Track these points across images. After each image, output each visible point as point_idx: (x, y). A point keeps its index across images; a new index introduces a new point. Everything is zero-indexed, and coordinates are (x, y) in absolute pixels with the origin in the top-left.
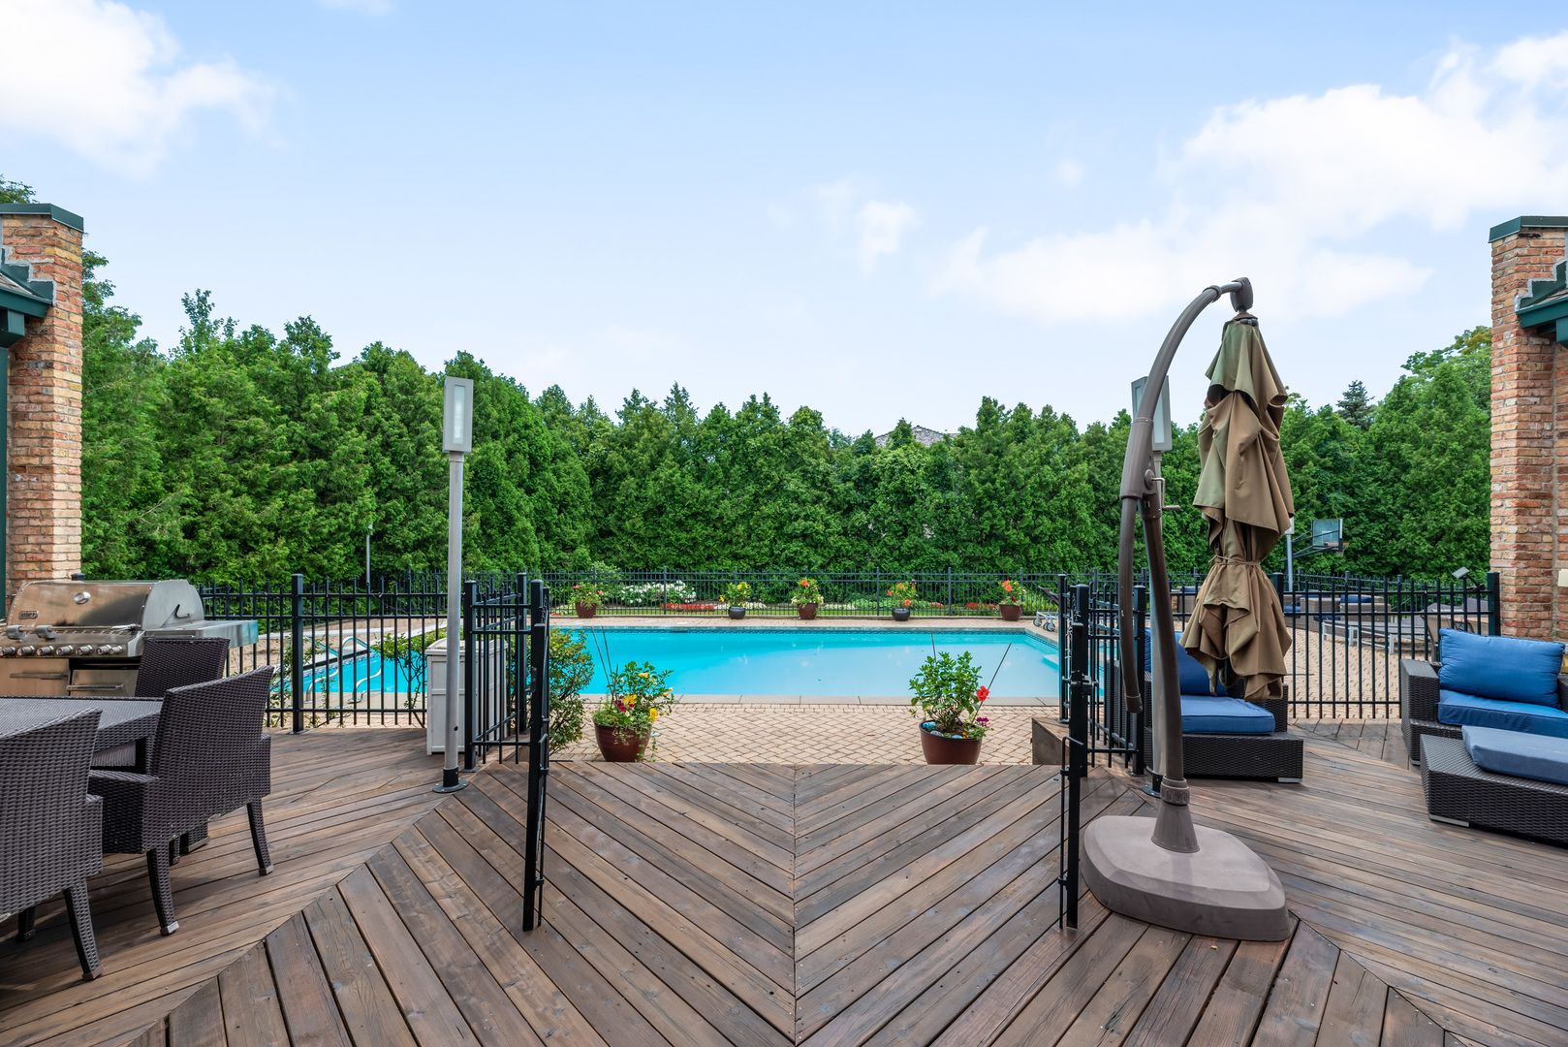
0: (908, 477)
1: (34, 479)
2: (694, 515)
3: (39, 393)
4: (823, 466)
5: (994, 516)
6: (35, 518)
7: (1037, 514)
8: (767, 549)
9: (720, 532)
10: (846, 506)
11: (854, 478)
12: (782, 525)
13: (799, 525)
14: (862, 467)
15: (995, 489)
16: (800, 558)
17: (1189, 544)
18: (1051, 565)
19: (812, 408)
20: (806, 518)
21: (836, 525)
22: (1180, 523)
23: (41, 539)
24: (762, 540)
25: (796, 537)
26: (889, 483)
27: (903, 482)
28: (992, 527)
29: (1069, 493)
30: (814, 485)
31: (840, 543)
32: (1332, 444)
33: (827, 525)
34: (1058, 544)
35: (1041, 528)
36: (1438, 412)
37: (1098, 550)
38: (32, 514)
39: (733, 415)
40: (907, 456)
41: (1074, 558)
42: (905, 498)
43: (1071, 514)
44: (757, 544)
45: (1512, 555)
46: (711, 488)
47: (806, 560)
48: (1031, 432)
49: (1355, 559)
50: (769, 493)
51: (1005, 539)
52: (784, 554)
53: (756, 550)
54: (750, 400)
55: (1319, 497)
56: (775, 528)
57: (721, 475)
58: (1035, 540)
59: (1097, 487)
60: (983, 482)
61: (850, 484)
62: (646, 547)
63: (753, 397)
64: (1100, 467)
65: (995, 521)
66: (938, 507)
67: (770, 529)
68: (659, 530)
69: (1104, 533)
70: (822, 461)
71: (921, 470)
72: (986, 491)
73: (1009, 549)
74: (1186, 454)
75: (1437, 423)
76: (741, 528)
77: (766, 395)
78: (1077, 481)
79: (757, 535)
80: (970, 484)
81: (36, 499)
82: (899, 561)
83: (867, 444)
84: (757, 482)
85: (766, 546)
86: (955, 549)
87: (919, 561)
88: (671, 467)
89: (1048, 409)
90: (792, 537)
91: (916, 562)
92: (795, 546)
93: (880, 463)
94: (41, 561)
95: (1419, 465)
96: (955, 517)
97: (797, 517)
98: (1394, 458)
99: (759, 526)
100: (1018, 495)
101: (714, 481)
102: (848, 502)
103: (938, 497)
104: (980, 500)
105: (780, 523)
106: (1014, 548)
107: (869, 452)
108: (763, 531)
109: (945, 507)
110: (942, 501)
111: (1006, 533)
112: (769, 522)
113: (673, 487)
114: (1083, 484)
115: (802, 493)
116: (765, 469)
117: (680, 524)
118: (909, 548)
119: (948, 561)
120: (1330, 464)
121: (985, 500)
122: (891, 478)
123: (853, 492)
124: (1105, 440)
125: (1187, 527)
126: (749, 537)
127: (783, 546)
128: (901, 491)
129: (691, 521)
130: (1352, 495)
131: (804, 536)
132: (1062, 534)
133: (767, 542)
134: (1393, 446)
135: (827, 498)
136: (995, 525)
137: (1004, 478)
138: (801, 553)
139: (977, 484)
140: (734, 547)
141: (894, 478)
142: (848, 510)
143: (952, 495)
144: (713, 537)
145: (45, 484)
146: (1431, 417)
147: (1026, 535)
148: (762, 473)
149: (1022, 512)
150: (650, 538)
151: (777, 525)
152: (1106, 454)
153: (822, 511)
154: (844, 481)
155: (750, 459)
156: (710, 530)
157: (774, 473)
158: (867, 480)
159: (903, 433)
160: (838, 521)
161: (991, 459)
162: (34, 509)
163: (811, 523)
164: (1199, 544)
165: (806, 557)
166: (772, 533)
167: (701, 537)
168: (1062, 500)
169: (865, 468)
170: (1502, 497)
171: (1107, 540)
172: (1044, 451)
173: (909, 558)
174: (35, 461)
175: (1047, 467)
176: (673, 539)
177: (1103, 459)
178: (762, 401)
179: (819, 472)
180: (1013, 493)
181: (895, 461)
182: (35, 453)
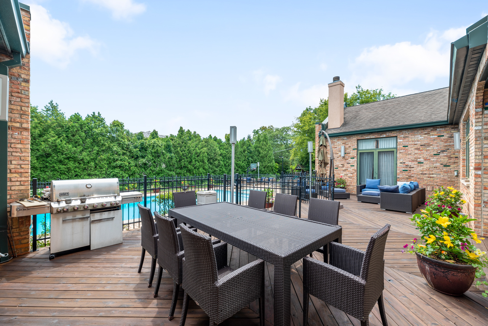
0: (159, 149)
1: (17, 133)
2: (68, 158)
3: (19, 93)
4: (127, 143)
5: (185, 161)
6: (16, 152)
7: (195, 161)
8: (105, 172)
9: (82, 165)
10: (136, 157)
11: (139, 147)
12: (110, 163)
13: (119, 163)
14: (141, 144)
15: (185, 154)
16: (119, 175)
17: (226, 169)
18: (198, 175)
19: (120, 121)
20: (121, 160)
21: (133, 163)
22: (224, 164)
23: (21, 162)
24: (102, 168)
25: (116, 167)
26: (152, 150)
27: (157, 150)
28: (184, 164)
29: (203, 156)
30: (123, 149)
31: (135, 169)
32: (249, 148)
33: (129, 163)
34: (200, 169)
35: (197, 165)
36: (264, 143)
37: (208, 171)
38: (15, 150)
39: (84, 118)
40: (158, 142)
41: (204, 173)
42: (157, 155)
43: (203, 161)
44: (100, 170)
45: (318, 168)
46: (76, 147)
47: (121, 176)
48: (192, 138)
49: (253, 172)
50: (103, 151)
51: (188, 168)
52: (112, 173)
53: (99, 172)
54: (93, 114)
55: (248, 159)
56: (107, 164)
57: (81, 142)
58: (195, 168)
59: (208, 154)
60: (182, 151)
61: (138, 149)
62: (39, 172)
63: (94, 113)
64: (208, 149)
65: (185, 163)
66: (169, 158)
67: (105, 164)
68: (47, 164)
69: (209, 166)
70: (126, 140)
71: (163, 147)
72: (183, 154)
73: (189, 171)
74: (225, 147)
75: (264, 145)
76: (92, 164)
77: (99, 113)
78: (204, 152)
79: (100, 167)
80: (178, 151)
81: (18, 143)
82: (155, 175)
83: (140, 136)
84: (98, 146)
85: (104, 170)
86: (173, 171)
87: (162, 175)
88: (53, 137)
89: (195, 132)
90: (115, 167)
91: (161, 175)
92: (117, 170)
93: (148, 143)
94: (21, 173)
95: (262, 153)
96: (174, 161)
97: (117, 160)
98: (258, 151)
99: (100, 163)
100: (191, 156)
101: (77, 144)
102: (137, 156)
103: (168, 155)
104: (181, 156)
105: (109, 162)
106: (190, 170)
107: (142, 139)
108: (102, 165)
109: (171, 158)
110: (170, 156)
111: (188, 166)
112: (105, 162)
113: (56, 146)
114: (205, 153)
115: (119, 151)
116: (102, 141)
117: (60, 162)
118: (159, 171)
119: (172, 174)
120: (249, 152)
121: (182, 156)
122: (153, 148)
123: (139, 152)
124: (209, 142)
125: (226, 165)
126: (96, 167)
127: (111, 171)
128: (156, 152)
129: (67, 161)
130: (252, 158)
131: (120, 167)
132: (201, 166)
133: (104, 169)
134: (258, 149)
135: (128, 154)
136: (185, 164)
137: (187, 150)
138: (119, 173)
139: (180, 152)
140: (89, 171)
141: (154, 148)
142: (137, 158)
143: (173, 154)
144: (78, 167)
145: (24, 136)
146: (263, 144)
147: (193, 167)
148: (101, 143)
149: (192, 160)
150: (41, 168)
151: (108, 163)
152: (210, 146)
153: (127, 158)
154: (135, 148)
155: (95, 137)
156: (77, 164)
157: (106, 143)
158: (143, 148)
159: (154, 134)
160: (133, 161)
161: (184, 145)
162: (16, 148)
163: (123, 162)
164: (228, 169)
165: (121, 174)
166: (106, 166)
167: (72, 167)
168: (201, 157)
169: (142, 144)
170: (317, 160)
171: (210, 168)
172: (196, 144)
173: (158, 174)
174: (18, 125)
175: (197, 148)
176: (57, 168)
177: (209, 147)
178: (98, 115)
179: (125, 144)
180: (190, 155)
181: (154, 143)
182: (16, 121)
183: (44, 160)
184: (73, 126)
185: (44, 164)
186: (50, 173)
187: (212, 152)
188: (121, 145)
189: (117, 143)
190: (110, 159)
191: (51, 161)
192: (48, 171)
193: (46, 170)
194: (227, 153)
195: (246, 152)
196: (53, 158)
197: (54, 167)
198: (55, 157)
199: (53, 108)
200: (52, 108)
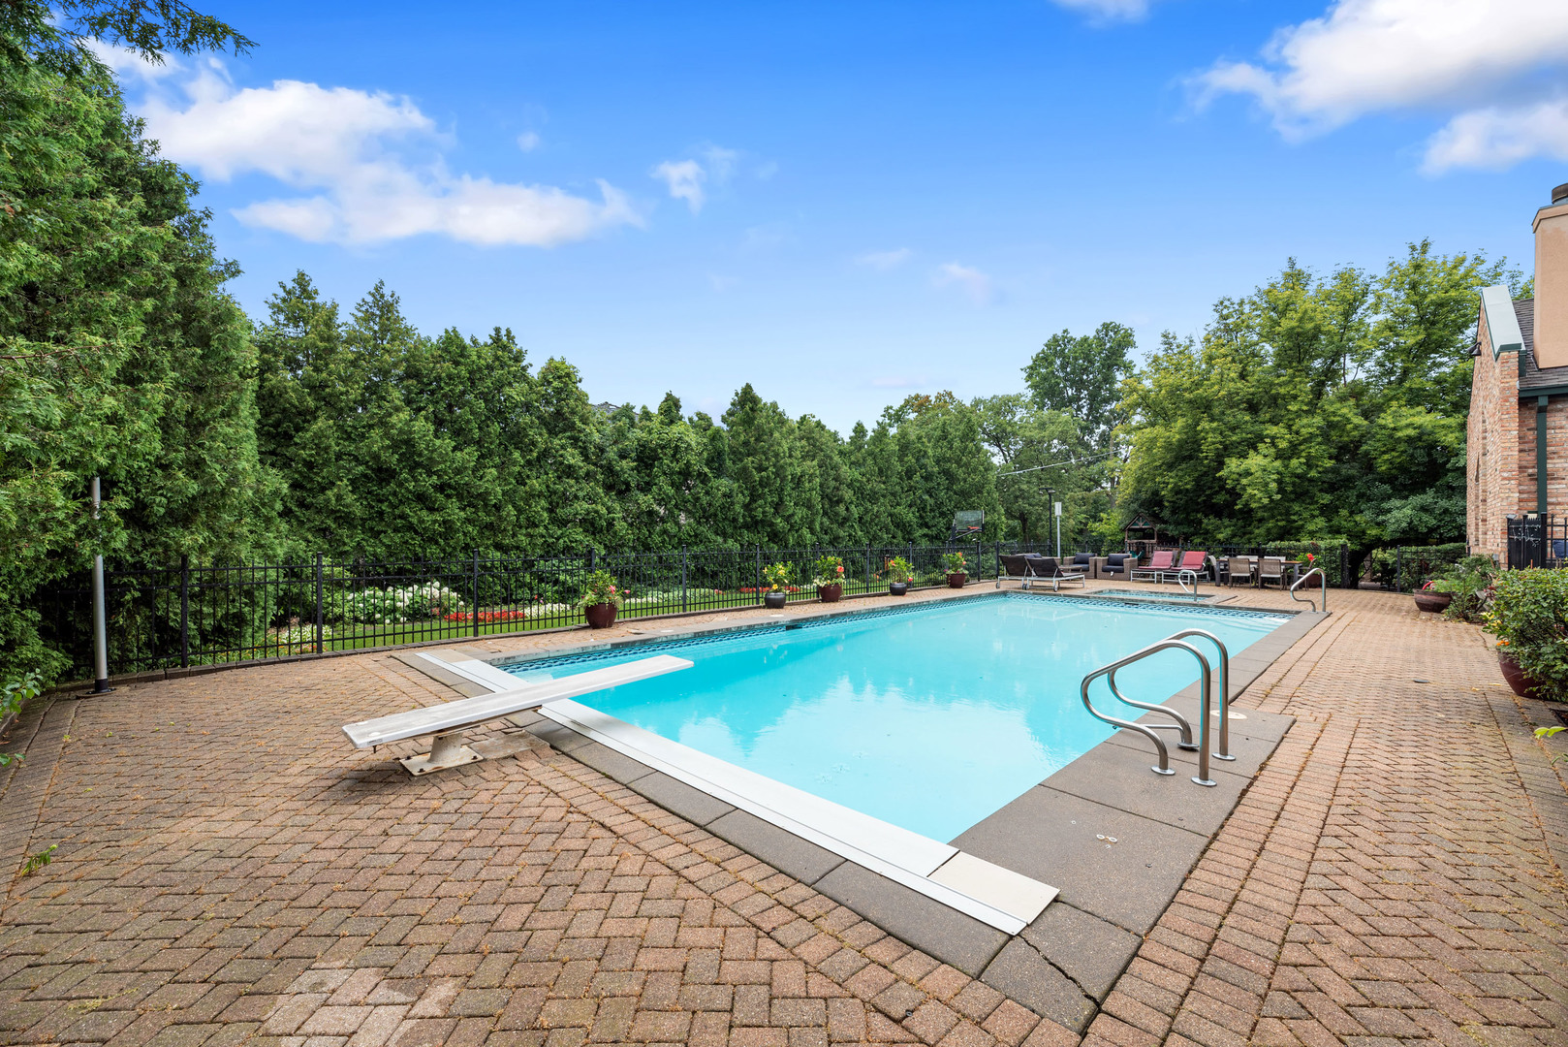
0: (692, 459)
2: (446, 488)
5: (765, 503)
9: (482, 514)
10: (624, 487)
11: (634, 456)
13: (581, 508)
14: (639, 444)
15: (767, 478)
20: (586, 498)
26: (672, 462)
27: (687, 462)
30: (586, 458)
33: (609, 510)
40: (688, 435)
43: (810, 506)
54: (493, 334)
60: (757, 470)
63: (497, 330)
64: (818, 465)
65: (766, 508)
66: (725, 494)
67: (543, 510)
68: (383, 506)
70: (593, 428)
72: (761, 480)
77: (509, 331)
80: (746, 470)
93: (659, 439)
95: (964, 479)
97: (575, 497)
104: (755, 487)
105: (553, 503)
112: (543, 502)
113: (411, 443)
120: (924, 474)
121: (760, 487)
122: (675, 456)
128: (684, 471)
129: (441, 497)
131: (585, 521)
135: (601, 475)
136: (766, 512)
137: (773, 467)
139: (754, 472)
141: (678, 457)
142: (626, 490)
151: (549, 506)
153: (600, 492)
154: (623, 459)
158: (640, 458)
159: (671, 409)
160: (617, 503)
161: (762, 448)
163: (593, 505)
167: (457, 520)
169: (642, 445)
176: (414, 520)
178: (507, 338)
179: (591, 441)
181: (680, 439)
183: (369, 493)
184: (450, 377)
185: (373, 507)
186: (392, 539)
187: (828, 475)
188: (581, 444)
189: (569, 438)
190: (555, 493)
191: (395, 494)
192: (385, 532)
193: (380, 528)
194: (865, 479)
195: (917, 477)
196: (401, 485)
197: (403, 516)
198: (406, 480)
199: (382, 311)
200: (381, 309)
